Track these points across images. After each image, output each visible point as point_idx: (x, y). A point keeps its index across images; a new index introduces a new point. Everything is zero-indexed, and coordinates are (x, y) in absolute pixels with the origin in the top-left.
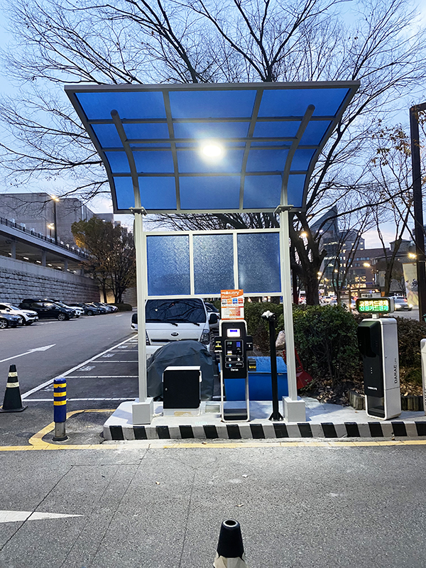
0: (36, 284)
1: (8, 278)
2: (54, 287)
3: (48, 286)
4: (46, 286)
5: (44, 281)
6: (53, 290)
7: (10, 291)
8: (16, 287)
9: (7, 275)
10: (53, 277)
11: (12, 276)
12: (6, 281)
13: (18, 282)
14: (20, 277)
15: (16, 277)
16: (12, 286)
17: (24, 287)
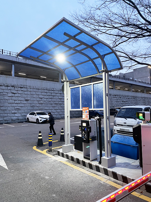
0: (141, 100)
1: (129, 98)
2: (150, 101)
3: (147, 100)
4: (146, 100)
5: (145, 99)
6: (149, 102)
7: (130, 103)
8: (132, 101)
9: (129, 97)
10: (149, 97)
11: (131, 98)
12: (128, 99)
13: (133, 100)
14: (134, 98)
15: (132, 98)
16: (131, 101)
17: (136, 101)
